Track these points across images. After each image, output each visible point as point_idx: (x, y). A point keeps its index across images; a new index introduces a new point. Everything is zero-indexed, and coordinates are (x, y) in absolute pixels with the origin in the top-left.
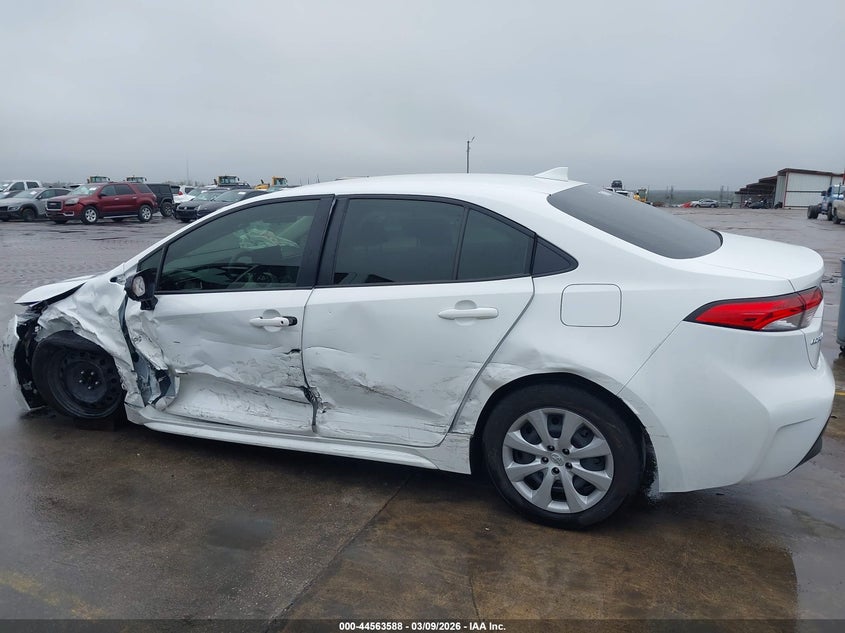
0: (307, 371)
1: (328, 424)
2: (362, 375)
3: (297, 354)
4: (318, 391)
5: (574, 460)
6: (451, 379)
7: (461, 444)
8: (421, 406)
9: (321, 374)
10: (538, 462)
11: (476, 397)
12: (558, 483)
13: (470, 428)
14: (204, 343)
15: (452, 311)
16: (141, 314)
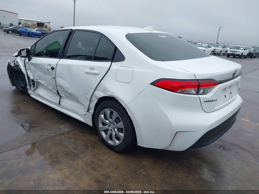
0: (57, 85)
1: (63, 103)
2: (68, 89)
3: (54, 79)
4: (60, 92)
5: (116, 128)
6: (87, 94)
7: (89, 116)
8: (81, 102)
9: (60, 86)
10: (107, 126)
11: (93, 101)
12: (111, 135)
13: (92, 111)
14: (39, 73)
15: (88, 71)
16: (28, 62)
